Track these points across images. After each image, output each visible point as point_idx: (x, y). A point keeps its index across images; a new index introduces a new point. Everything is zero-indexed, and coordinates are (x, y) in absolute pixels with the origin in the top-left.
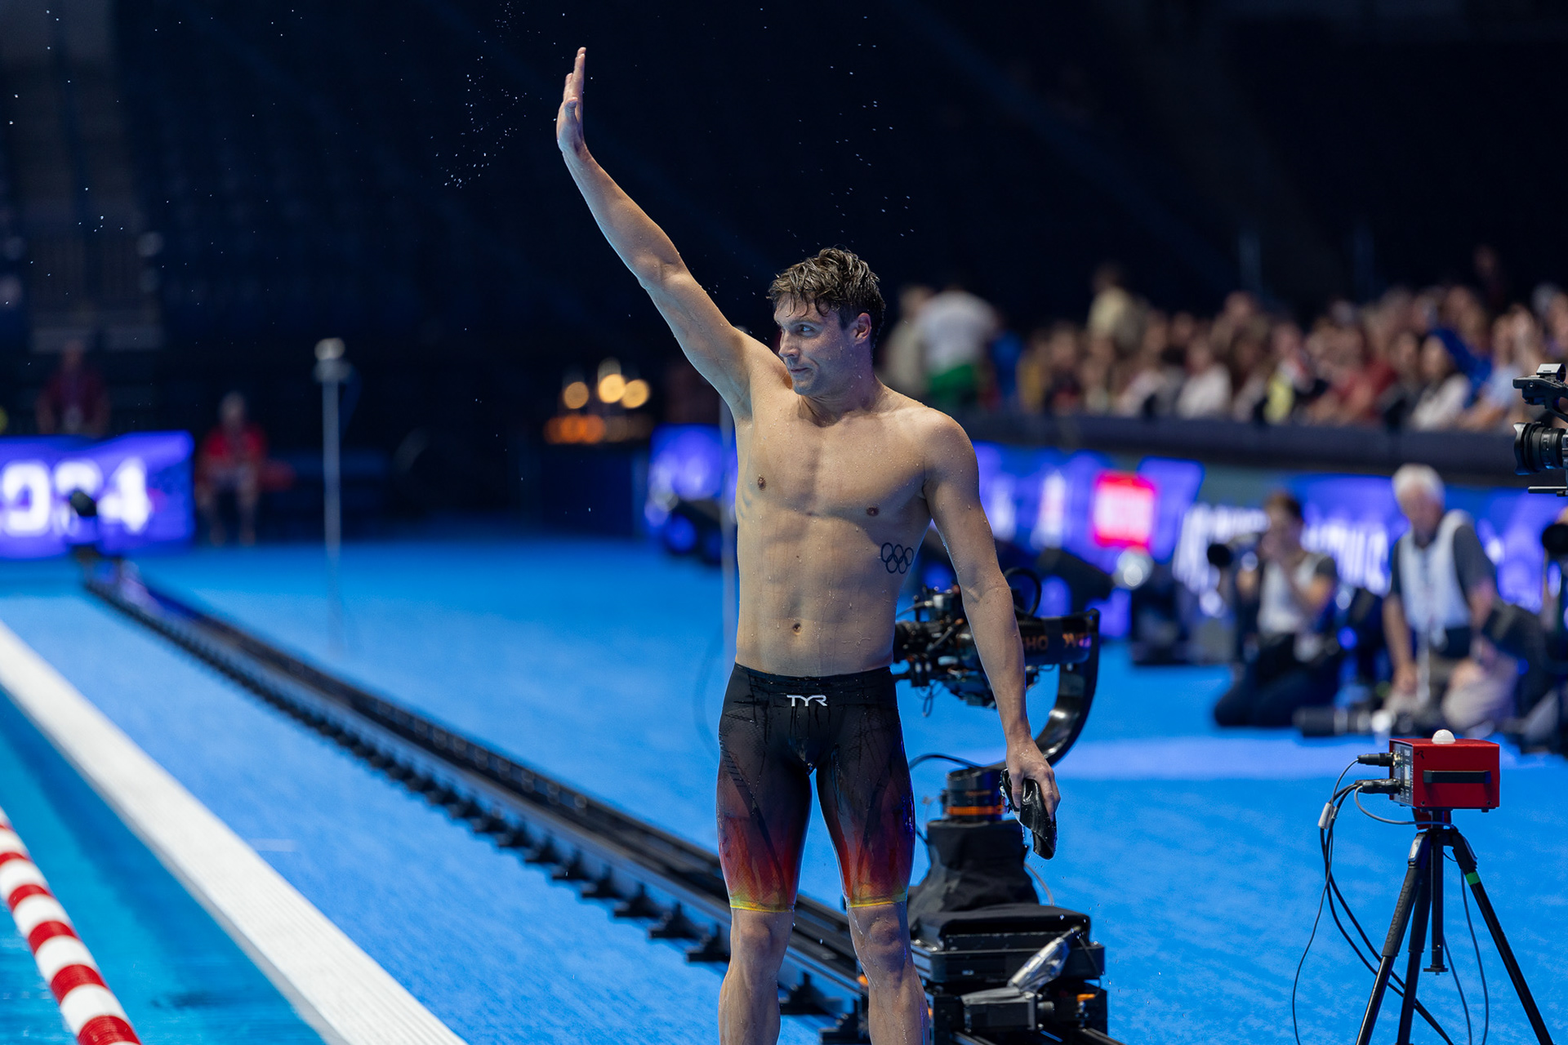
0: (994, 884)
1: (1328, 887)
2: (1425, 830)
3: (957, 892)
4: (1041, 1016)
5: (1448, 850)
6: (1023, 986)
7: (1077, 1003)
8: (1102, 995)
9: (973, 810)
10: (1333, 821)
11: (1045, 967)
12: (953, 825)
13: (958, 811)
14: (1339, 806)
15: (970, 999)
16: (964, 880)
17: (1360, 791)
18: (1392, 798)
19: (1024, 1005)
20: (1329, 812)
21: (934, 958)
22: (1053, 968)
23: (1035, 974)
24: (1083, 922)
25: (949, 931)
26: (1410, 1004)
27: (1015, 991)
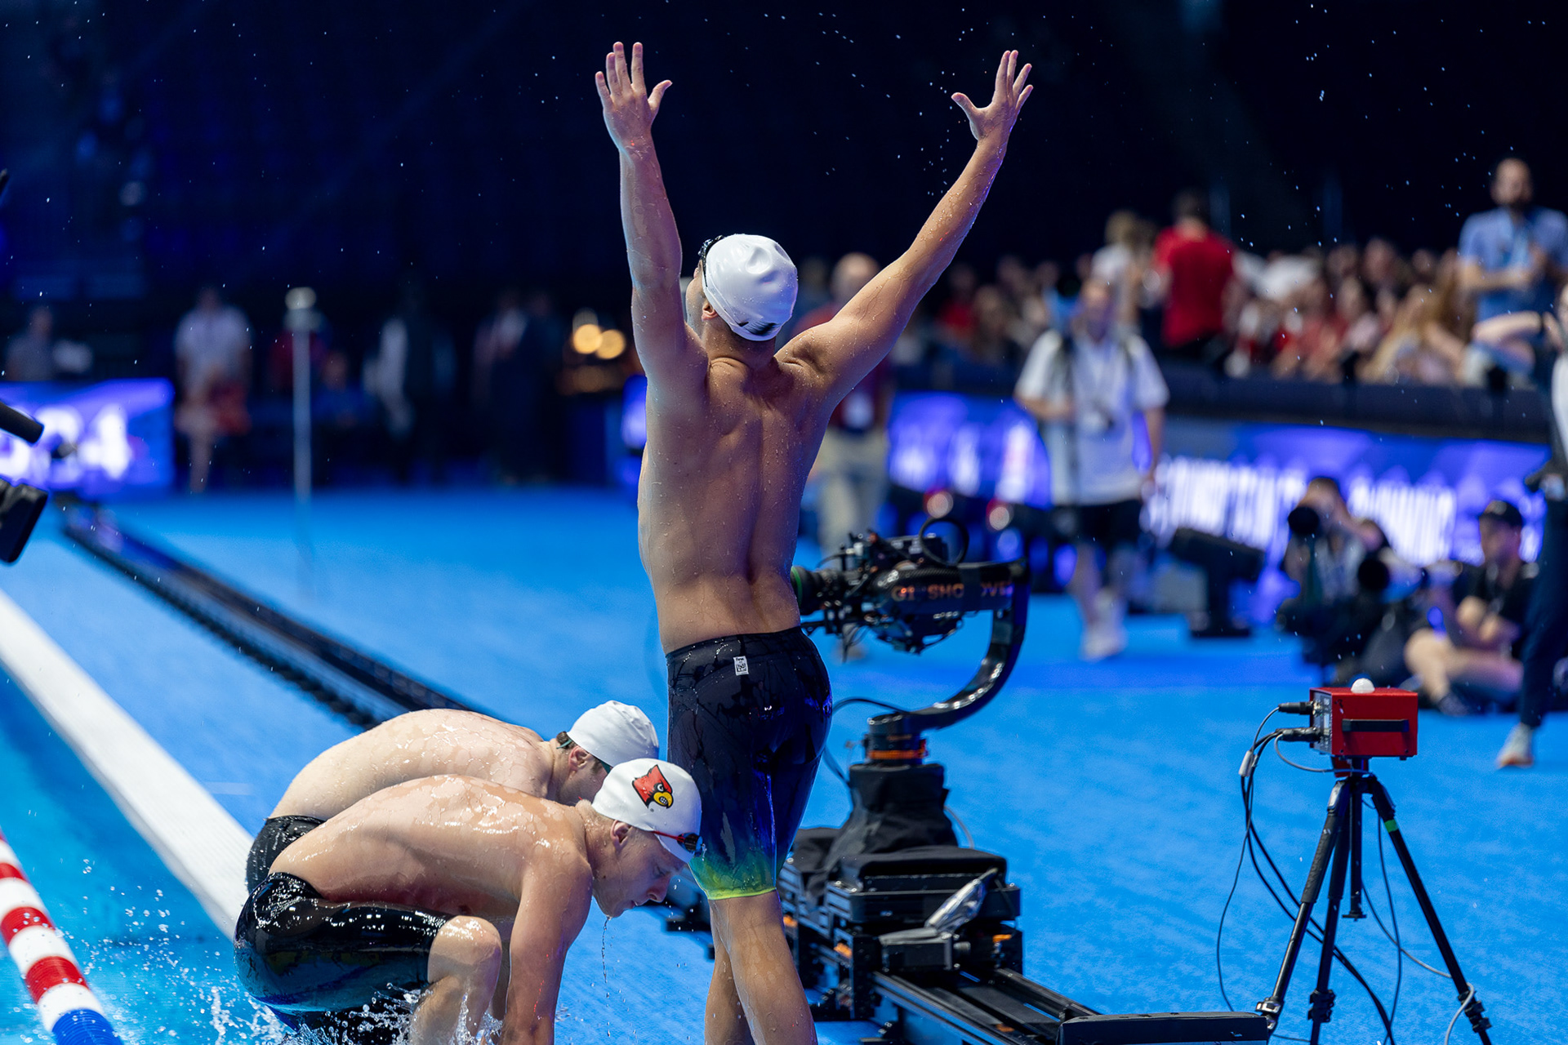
0: (915, 827)
1: (1248, 836)
2: (1344, 778)
3: (878, 834)
4: (957, 956)
5: (1367, 798)
6: (940, 927)
7: (992, 944)
8: (1018, 936)
9: (893, 754)
10: (1254, 769)
11: (962, 909)
12: (875, 768)
13: (880, 755)
14: (1259, 754)
15: (888, 939)
16: (885, 823)
17: (1280, 739)
18: (1312, 746)
19: (941, 946)
20: (1250, 761)
21: (853, 899)
22: (969, 909)
23: (953, 915)
24: (1001, 864)
25: (868, 872)
26: (1329, 950)
27: (932, 932)
